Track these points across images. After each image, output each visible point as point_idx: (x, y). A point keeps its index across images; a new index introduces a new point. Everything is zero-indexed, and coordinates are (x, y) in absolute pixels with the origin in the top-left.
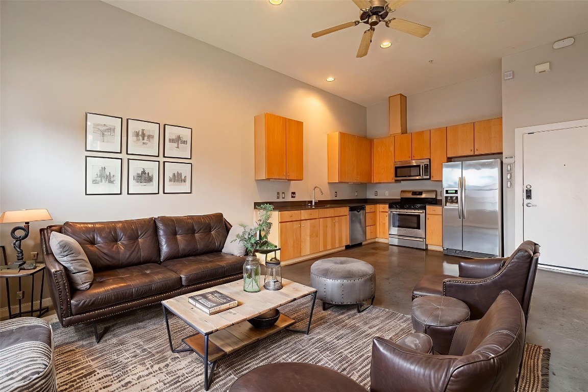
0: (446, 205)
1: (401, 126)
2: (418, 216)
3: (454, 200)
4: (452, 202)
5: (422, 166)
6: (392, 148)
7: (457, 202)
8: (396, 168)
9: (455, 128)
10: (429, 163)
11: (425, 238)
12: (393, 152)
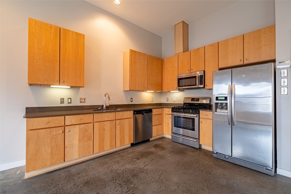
0: (216, 111)
1: (183, 46)
2: (193, 119)
3: (224, 107)
4: (222, 108)
5: (198, 77)
6: (176, 65)
7: (227, 109)
8: (179, 80)
9: (226, 42)
10: (203, 74)
11: (199, 139)
12: (177, 67)
